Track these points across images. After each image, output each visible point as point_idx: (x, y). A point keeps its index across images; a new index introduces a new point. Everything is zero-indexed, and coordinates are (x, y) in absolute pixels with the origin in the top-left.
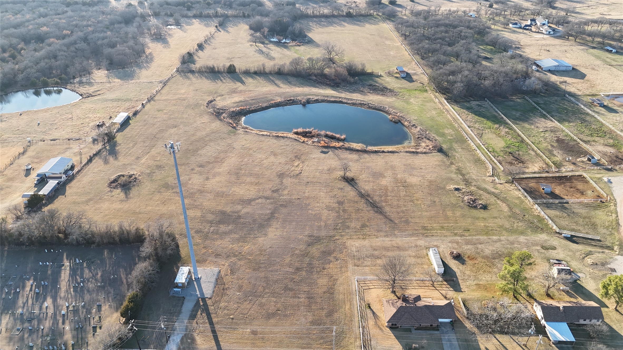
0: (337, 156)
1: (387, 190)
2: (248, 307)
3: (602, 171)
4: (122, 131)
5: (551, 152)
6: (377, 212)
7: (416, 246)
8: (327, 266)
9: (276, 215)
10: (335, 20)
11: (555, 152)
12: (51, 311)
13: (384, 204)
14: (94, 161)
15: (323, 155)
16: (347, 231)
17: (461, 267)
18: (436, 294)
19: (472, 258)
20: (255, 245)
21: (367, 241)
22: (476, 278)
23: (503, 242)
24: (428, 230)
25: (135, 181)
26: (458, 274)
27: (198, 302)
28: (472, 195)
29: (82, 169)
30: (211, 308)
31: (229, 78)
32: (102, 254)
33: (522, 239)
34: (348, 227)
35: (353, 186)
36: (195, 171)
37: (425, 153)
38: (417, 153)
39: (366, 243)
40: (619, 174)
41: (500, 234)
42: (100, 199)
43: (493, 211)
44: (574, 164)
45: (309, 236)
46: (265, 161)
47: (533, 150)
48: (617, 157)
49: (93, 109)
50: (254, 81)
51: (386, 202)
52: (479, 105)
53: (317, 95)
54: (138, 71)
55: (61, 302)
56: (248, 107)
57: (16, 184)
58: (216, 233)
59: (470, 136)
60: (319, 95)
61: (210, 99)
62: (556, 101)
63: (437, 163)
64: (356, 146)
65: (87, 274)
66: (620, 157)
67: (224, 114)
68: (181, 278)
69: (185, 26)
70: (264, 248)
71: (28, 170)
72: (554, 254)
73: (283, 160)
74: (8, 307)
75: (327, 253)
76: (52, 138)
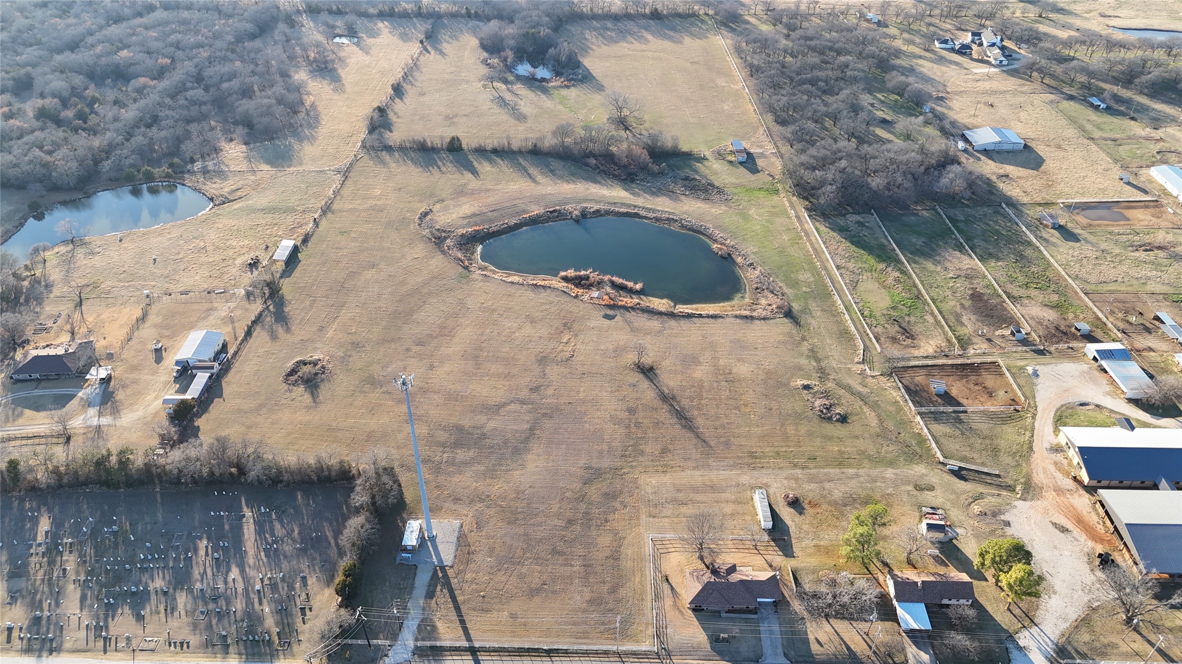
0: (629, 323)
1: (701, 387)
2: (504, 579)
3: (1028, 355)
4: (289, 276)
5: (958, 317)
6: (684, 427)
7: (738, 485)
8: (611, 517)
9: (537, 432)
10: (631, 25)
11: (965, 319)
12: (240, 586)
13: (696, 413)
14: (254, 334)
15: (607, 322)
16: (641, 459)
17: (798, 518)
18: (759, 561)
19: (814, 505)
20: (508, 482)
21: (668, 476)
22: (816, 536)
23: (862, 479)
24: (756, 458)
25: (323, 373)
26: (792, 530)
27: (435, 572)
28: (827, 397)
29: (239, 349)
30: (454, 581)
31: (451, 162)
32: (296, 499)
33: (889, 473)
34: (642, 453)
35: (651, 381)
36: (411, 354)
37: (764, 319)
38: (752, 318)
39: (667, 479)
40: (1053, 361)
41: (859, 466)
42: (276, 405)
43: (854, 427)
44: (989, 340)
45: (586, 468)
46: (517, 334)
47: (932, 314)
48: (1057, 328)
49: (235, 228)
50: (494, 170)
51: (699, 409)
52: (860, 223)
53: (597, 202)
54: (296, 147)
55: (251, 573)
56: (486, 226)
57: (145, 377)
58: (451, 462)
59: (837, 285)
60: (601, 202)
61: (423, 210)
62: (985, 215)
63: (781, 338)
64: (660, 304)
65: (279, 530)
66: (1063, 328)
67: (448, 241)
68: (411, 538)
69: (365, 38)
70: (522, 488)
71: (158, 351)
72: (929, 498)
73: (544, 332)
74: (181, 579)
75: (611, 496)
76: (181, 289)
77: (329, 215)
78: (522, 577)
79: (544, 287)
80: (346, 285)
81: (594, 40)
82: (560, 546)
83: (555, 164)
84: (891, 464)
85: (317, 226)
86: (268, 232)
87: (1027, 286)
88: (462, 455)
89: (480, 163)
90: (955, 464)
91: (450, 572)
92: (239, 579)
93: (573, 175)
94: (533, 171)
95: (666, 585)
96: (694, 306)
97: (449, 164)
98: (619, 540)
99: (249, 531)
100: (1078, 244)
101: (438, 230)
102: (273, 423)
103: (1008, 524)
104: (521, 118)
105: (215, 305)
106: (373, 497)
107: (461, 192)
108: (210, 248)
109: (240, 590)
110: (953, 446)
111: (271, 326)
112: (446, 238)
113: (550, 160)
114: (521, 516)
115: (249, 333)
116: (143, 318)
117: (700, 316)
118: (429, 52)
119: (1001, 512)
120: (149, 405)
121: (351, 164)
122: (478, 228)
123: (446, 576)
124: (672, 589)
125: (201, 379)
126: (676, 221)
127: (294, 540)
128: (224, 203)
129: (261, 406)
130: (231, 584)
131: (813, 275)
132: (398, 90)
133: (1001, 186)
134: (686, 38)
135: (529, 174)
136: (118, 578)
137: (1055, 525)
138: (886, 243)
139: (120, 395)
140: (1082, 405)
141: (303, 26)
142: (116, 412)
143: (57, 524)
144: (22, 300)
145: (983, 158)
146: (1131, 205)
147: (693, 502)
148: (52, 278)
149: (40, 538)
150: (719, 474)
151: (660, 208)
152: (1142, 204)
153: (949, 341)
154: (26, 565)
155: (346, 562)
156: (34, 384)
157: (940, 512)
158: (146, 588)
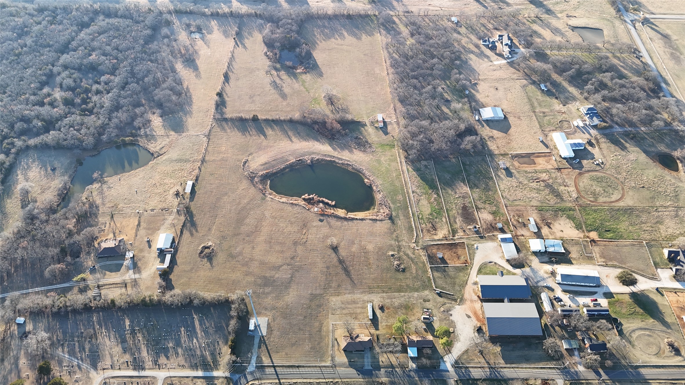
0: (329, 223)
1: (354, 255)
2: (283, 340)
3: (477, 239)
4: (193, 201)
5: (455, 218)
6: (346, 275)
7: (363, 301)
8: (319, 315)
9: (293, 278)
11: (457, 220)
13: (351, 268)
14: (184, 233)
15: (320, 223)
16: (330, 290)
17: (382, 314)
18: (367, 332)
19: (388, 308)
20: (283, 301)
21: (339, 297)
22: (387, 321)
23: (406, 297)
24: (371, 288)
25: (213, 252)
26: (379, 319)
27: (261, 338)
28: (399, 260)
29: (179, 240)
30: (267, 342)
31: (254, 128)
33: (416, 294)
34: (331, 287)
35: (336, 253)
36: (245, 241)
37: (381, 220)
38: (376, 220)
39: (339, 298)
40: (485, 241)
41: (406, 292)
42: (198, 268)
43: (408, 274)
44: (464, 231)
45: (311, 294)
46: (285, 230)
47: (445, 217)
48: (491, 225)
49: (166, 172)
50: (273, 133)
51: (352, 267)
52: (426, 166)
53: (318, 154)
54: (184, 119)
55: (201, 341)
56: (271, 170)
57: (146, 254)
58: (263, 293)
59: (411, 202)
60: (319, 154)
61: (244, 160)
62: (478, 161)
63: (386, 230)
64: (341, 212)
65: (207, 325)
66: (493, 225)
67: (256, 178)
68: (252, 327)
69: (206, 34)
70: (288, 304)
71: (149, 242)
72: (428, 305)
73: (296, 229)
74: (178, 344)
75: (319, 306)
76: (151, 208)
77: (205, 164)
78: (289, 339)
79: (296, 205)
80: (216, 205)
81: (318, 36)
82: (302, 327)
83: (300, 128)
84: (417, 290)
85: (200, 171)
86: (180, 174)
87: (485, 202)
88: (267, 290)
89: (267, 129)
90: (439, 290)
91: (266, 338)
92: (197, 343)
93: (308, 135)
94: (290, 133)
95: (336, 342)
96: (355, 213)
97: (253, 130)
98: (321, 324)
99: (197, 323)
100: (511, 179)
101: (251, 172)
102: (198, 277)
103: (451, 315)
104: (284, 96)
105: (166, 217)
106: (238, 313)
107: (260, 148)
108: (158, 184)
109: (198, 346)
110: (440, 282)
111: (190, 228)
112: (255, 177)
113: (298, 125)
114: (288, 316)
115: (182, 232)
116: (139, 225)
117: (357, 219)
118: (238, 46)
119: (450, 310)
120: (151, 269)
121: (210, 130)
122: (267, 171)
123: (264, 340)
124: (338, 343)
125: (168, 257)
126: (351, 165)
127: (213, 328)
128: (158, 156)
129: (192, 269)
130: (194, 344)
131: (403, 196)
132: (226, 77)
133: (489, 143)
134: (363, 35)
135: (288, 135)
136: (157, 344)
137: (467, 315)
138: (434, 178)
139: (139, 264)
140: (490, 262)
141: (174, 24)
142: (139, 272)
143: (131, 322)
144: (89, 215)
145: (485, 125)
146: (539, 155)
147: (347, 308)
148: (97, 203)
149: (127, 328)
150: (357, 296)
151: (344, 158)
152: (544, 154)
153: (449, 232)
154: (125, 337)
155: (231, 338)
156: (106, 259)
157: (430, 311)
158: (167, 346)
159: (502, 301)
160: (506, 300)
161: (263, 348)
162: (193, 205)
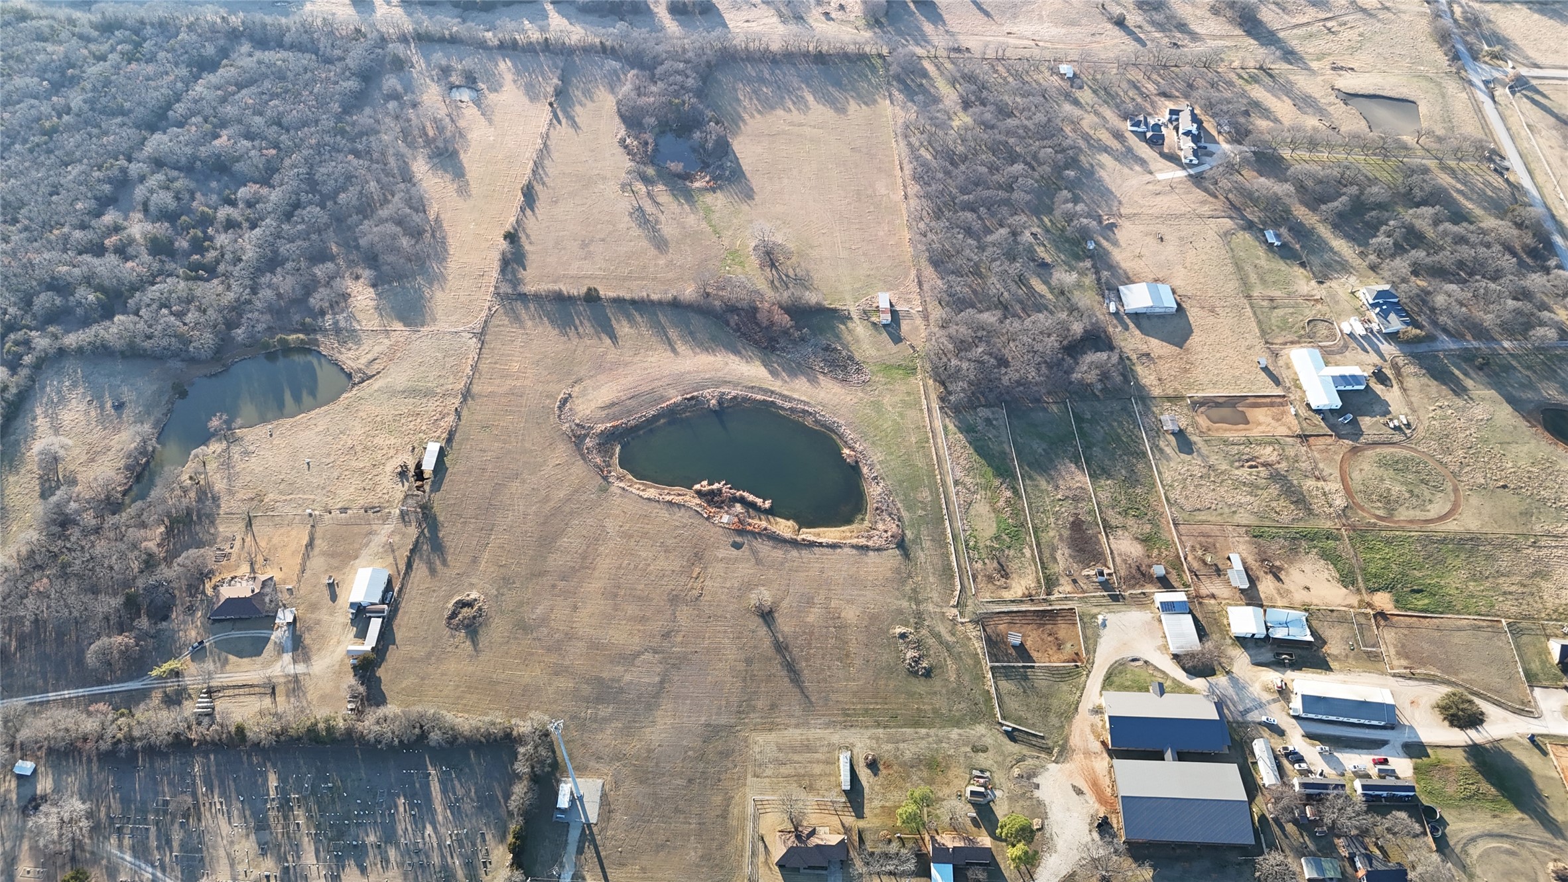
0: (754, 552)
1: (812, 633)
2: (636, 836)
3: (1104, 601)
4: (440, 490)
5: (1054, 549)
6: (792, 681)
7: (829, 745)
8: (723, 777)
9: (666, 685)
10: (790, 75)
11: (1059, 555)
12: (434, 840)
13: (804, 664)
14: (415, 566)
15: (735, 552)
16: (752, 715)
17: (872, 779)
18: (835, 821)
19: (888, 766)
20: (641, 741)
21: (774, 734)
22: (885, 798)
23: (930, 739)
24: (848, 715)
25: (481, 616)
26: (866, 791)
27: (583, 829)
28: (918, 648)
29: (403, 585)
30: (598, 838)
32: (470, 760)
33: (955, 733)
34: (754, 709)
35: (769, 627)
36: (557, 591)
37: (878, 550)
38: (867, 548)
39: (772, 737)
40: (1123, 608)
41: (931, 725)
42: (444, 653)
43: (937, 683)
44: (1075, 581)
45: (707, 725)
46: (652, 568)
47: (1031, 547)
48: (1138, 568)
49: (378, 419)
50: (632, 331)
51: (807, 660)
52: (988, 421)
53: (736, 385)
54: (427, 293)
55: (442, 830)
56: (624, 420)
57: (323, 615)
58: (594, 720)
59: (951, 507)
60: (739, 384)
61: (562, 395)
62: (1112, 413)
63: (889, 574)
64: (784, 527)
65: (460, 792)
66: (1143, 568)
67: (588, 440)
68: (563, 802)
69: (486, 92)
70: (652, 747)
71: (331, 586)
72: (982, 760)
73: (677, 564)
74: (389, 836)
75: (726, 754)
76: (339, 506)
77: (470, 402)
78: (651, 833)
79: (679, 506)
80: (493, 502)
81: (746, 103)
82: (682, 804)
83: (696, 321)
84: (958, 723)
85: (459, 419)
86: (412, 426)
87: (1125, 513)
88: (605, 711)
89: (618, 321)
90: (1009, 725)
91: (595, 829)
92: (433, 835)
93: (714, 339)
94: (673, 333)
95: (761, 844)
96: (817, 530)
97: (585, 322)
98: (728, 800)
99: (435, 788)
100: (1188, 457)
101: (578, 425)
102: (442, 675)
103: (1037, 786)
104: (661, 244)
105: (374, 527)
106: (533, 767)
107: (600, 367)
108: (359, 448)
109: (435, 845)
110: (1013, 705)
111: (428, 556)
112: (586, 436)
113: (691, 315)
114: (650, 776)
115: (409, 566)
116: (310, 544)
117: (821, 545)
118: (560, 122)
119: (1035, 775)
120: (334, 652)
121: (486, 322)
122: (616, 423)
123: (592, 833)
124: (766, 847)
125: (375, 625)
126: (811, 414)
127: (472, 800)
128: (363, 381)
129: (430, 655)
130: (427, 839)
131: (931, 492)
132: (529, 195)
133: (1139, 369)
134: (852, 102)
135: (667, 338)
136: (341, 834)
137: (1074, 787)
138: (1008, 450)
139: (308, 639)
140: (1134, 660)
141: (412, 66)
142: (307, 659)
143: (282, 779)
144: (195, 518)
145: (1131, 325)
146: (1258, 401)
147: (792, 762)
148: (216, 488)
149: (272, 794)
150: (817, 733)
151: (796, 396)
152: (1268, 400)
153: (1039, 581)
154: (266, 818)
155: (513, 826)
156: (230, 625)
157: (987, 774)
158: (364, 841)
159: (1159, 756)
160: (1168, 754)
161: (589, 853)
162: (439, 503)
